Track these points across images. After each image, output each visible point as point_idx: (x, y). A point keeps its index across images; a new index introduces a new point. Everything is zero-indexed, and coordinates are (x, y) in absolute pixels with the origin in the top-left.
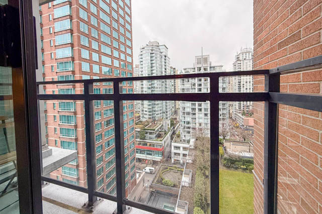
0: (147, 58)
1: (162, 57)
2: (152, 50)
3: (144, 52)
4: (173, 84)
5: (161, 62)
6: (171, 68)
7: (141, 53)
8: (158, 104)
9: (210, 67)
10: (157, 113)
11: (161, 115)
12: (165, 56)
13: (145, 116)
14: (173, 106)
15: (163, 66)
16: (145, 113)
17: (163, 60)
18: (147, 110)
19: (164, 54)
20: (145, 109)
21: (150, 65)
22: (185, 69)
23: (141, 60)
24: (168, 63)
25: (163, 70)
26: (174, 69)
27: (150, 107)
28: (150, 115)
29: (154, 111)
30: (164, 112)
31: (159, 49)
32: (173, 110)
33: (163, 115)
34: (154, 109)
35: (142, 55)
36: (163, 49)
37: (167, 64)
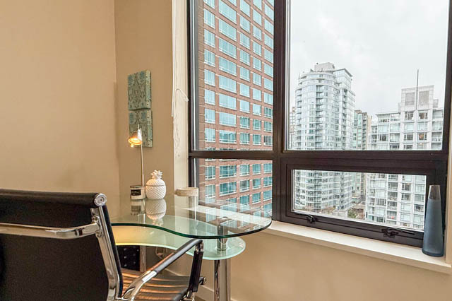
0: (310, 94)
1: (339, 92)
2: (320, 80)
3: (305, 83)
4: (360, 143)
5: (336, 101)
6: (358, 112)
7: (301, 86)
8: (326, 180)
9: (434, 111)
10: (323, 196)
11: (332, 200)
12: (346, 91)
13: (301, 200)
14: (359, 185)
15: (341, 110)
16: (301, 194)
17: (341, 98)
18: (305, 189)
19: (342, 86)
20: (301, 188)
21: (315, 107)
22: (379, 115)
23: (299, 98)
24: (351, 104)
25: (340, 116)
26: (365, 114)
27: (312, 185)
28: (310, 199)
29: (320, 192)
30: (337, 196)
31: (334, 77)
32: (358, 193)
33: (335, 202)
34: (318, 189)
35: (301, 89)
36: (341, 77)
37: (348, 105)
